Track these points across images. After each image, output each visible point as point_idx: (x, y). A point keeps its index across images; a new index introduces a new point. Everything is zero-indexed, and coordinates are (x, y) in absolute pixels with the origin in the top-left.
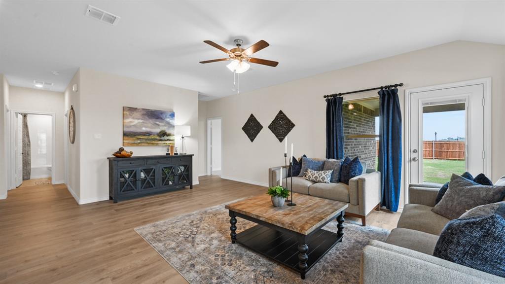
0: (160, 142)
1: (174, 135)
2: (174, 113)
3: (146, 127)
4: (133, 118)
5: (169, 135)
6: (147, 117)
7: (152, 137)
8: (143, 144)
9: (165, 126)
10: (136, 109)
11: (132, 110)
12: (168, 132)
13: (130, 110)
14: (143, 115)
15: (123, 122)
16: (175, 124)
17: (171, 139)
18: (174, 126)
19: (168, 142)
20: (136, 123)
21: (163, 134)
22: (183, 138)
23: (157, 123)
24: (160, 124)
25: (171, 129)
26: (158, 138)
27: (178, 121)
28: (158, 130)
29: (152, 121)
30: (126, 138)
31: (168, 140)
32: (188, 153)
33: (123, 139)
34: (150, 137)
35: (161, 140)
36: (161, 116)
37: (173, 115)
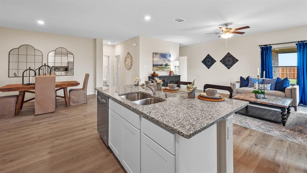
0: (166, 69)
1: (170, 66)
2: (170, 54)
3: (161, 62)
4: (157, 58)
5: (169, 65)
6: (161, 57)
7: (163, 66)
8: (160, 70)
9: (167, 61)
10: (157, 53)
11: (156, 54)
12: (169, 64)
13: (155, 54)
14: (160, 56)
15: (153, 60)
16: (171, 60)
17: (170, 67)
18: (170, 61)
19: (168, 69)
20: (158, 60)
21: (166, 65)
22: (175, 67)
23: (165, 60)
24: (166, 60)
25: (170, 62)
26: (165, 67)
27: (172, 58)
28: (165, 63)
29: (163, 59)
30: (154, 67)
31: (168, 68)
32: (178, 74)
33: (153, 68)
34: (162, 67)
35: (166, 68)
36: (166, 56)
37: (170, 56)
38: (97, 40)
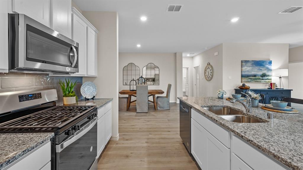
0: (263, 80)
1: (271, 76)
2: (271, 61)
3: (254, 71)
4: (247, 67)
5: (268, 76)
6: (254, 65)
7: (257, 77)
8: (252, 82)
9: (265, 70)
10: (249, 61)
11: (246, 62)
12: (267, 74)
13: (244, 62)
14: (252, 64)
15: (242, 69)
16: (272, 69)
17: (269, 78)
18: (271, 70)
19: (267, 81)
20: (249, 70)
21: (264, 75)
23: (261, 68)
24: (262, 69)
25: (269, 72)
26: (261, 78)
27: (273, 67)
28: (261, 73)
29: (257, 68)
30: (243, 78)
31: (267, 79)
33: (242, 79)
34: (256, 78)
35: (262, 79)
36: (263, 64)
37: (270, 63)
38: (177, 54)
